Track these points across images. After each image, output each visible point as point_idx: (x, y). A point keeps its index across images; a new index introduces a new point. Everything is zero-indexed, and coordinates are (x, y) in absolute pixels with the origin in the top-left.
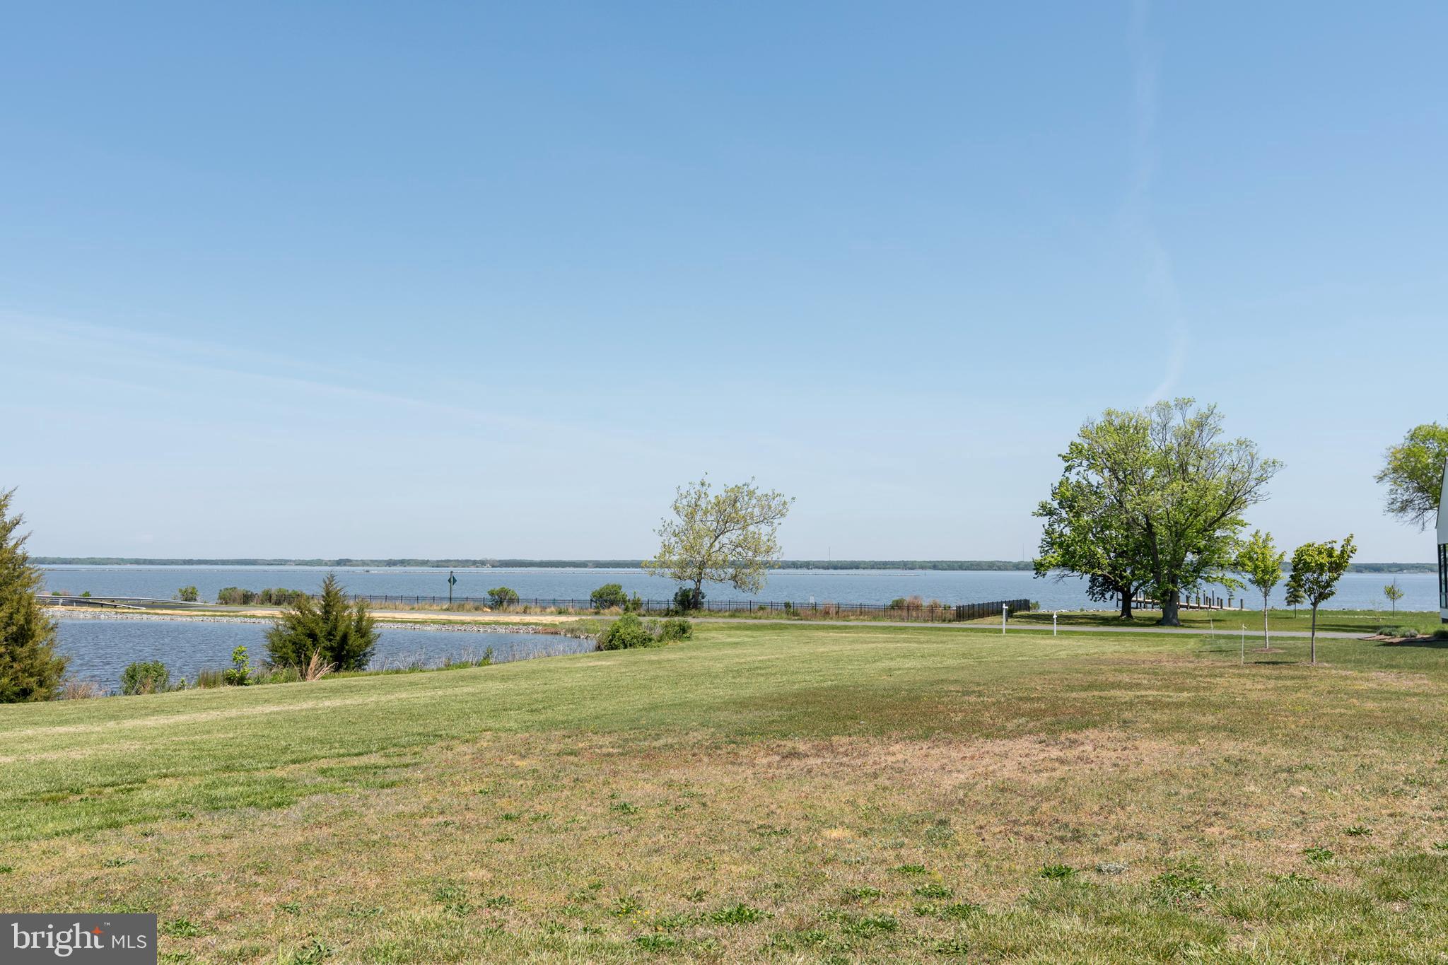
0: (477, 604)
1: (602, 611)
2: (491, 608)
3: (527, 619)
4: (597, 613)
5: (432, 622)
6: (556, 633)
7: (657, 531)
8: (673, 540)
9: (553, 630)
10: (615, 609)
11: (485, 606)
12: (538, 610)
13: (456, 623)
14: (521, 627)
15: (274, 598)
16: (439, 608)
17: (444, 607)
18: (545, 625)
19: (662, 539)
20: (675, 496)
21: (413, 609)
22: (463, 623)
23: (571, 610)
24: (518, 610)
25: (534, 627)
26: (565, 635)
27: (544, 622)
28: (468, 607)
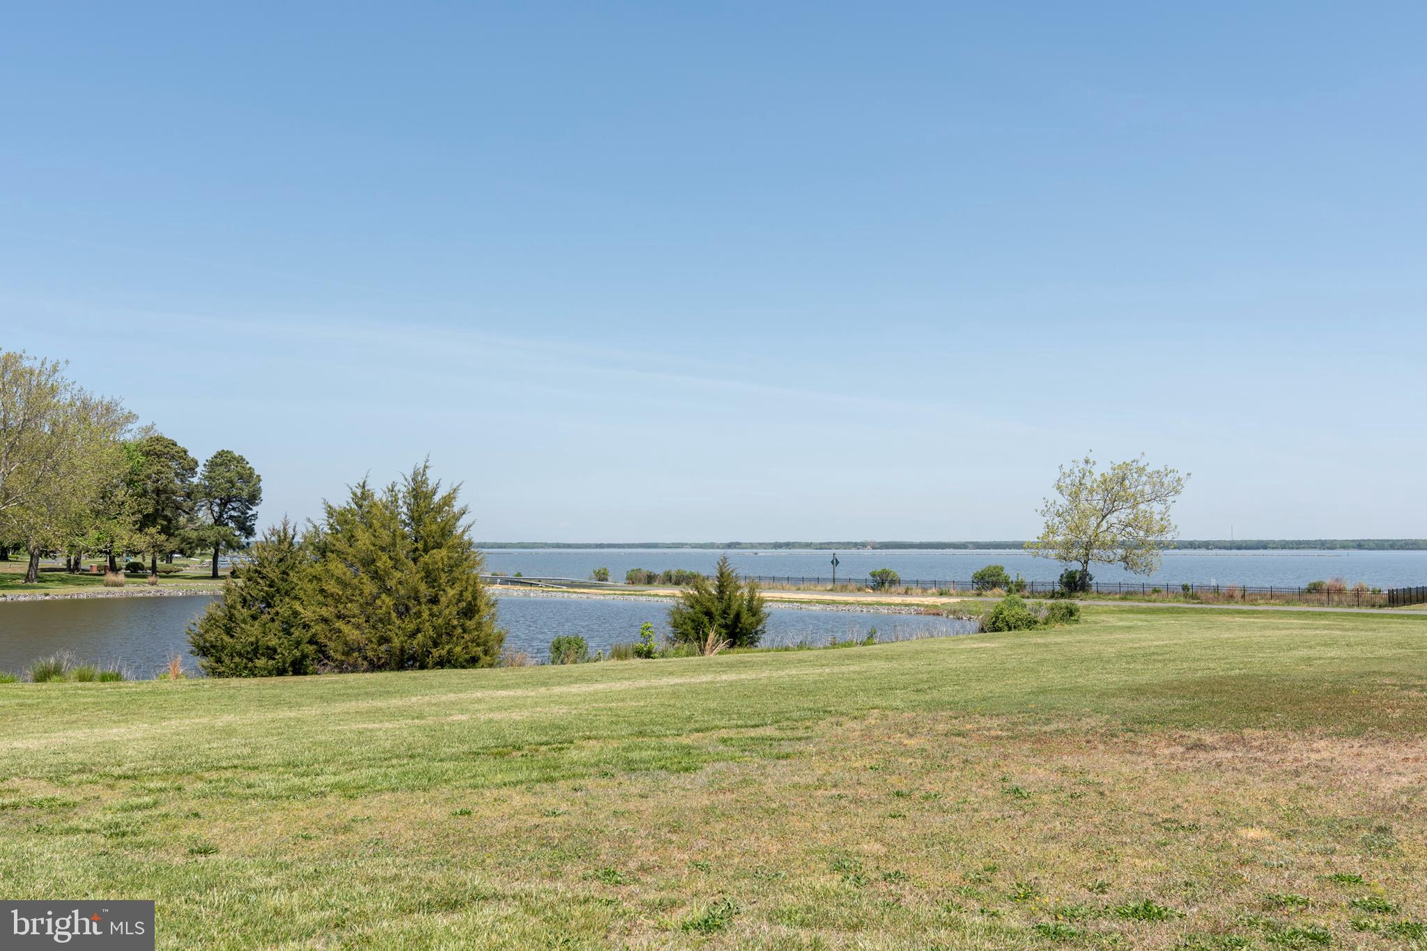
0: (859, 585)
1: (984, 593)
2: (873, 589)
3: (909, 600)
4: (979, 595)
5: (817, 602)
6: (938, 614)
7: (1039, 511)
8: (1057, 520)
9: (935, 611)
10: (997, 590)
11: (867, 587)
12: (920, 591)
13: (840, 603)
14: (903, 608)
15: (674, 578)
16: (823, 588)
17: (828, 588)
18: (927, 606)
19: (1045, 519)
20: (1058, 475)
21: (799, 589)
22: (847, 604)
23: (952, 591)
24: (900, 591)
25: (916, 608)
26: (947, 617)
27: (926, 603)
28: (851, 588)
